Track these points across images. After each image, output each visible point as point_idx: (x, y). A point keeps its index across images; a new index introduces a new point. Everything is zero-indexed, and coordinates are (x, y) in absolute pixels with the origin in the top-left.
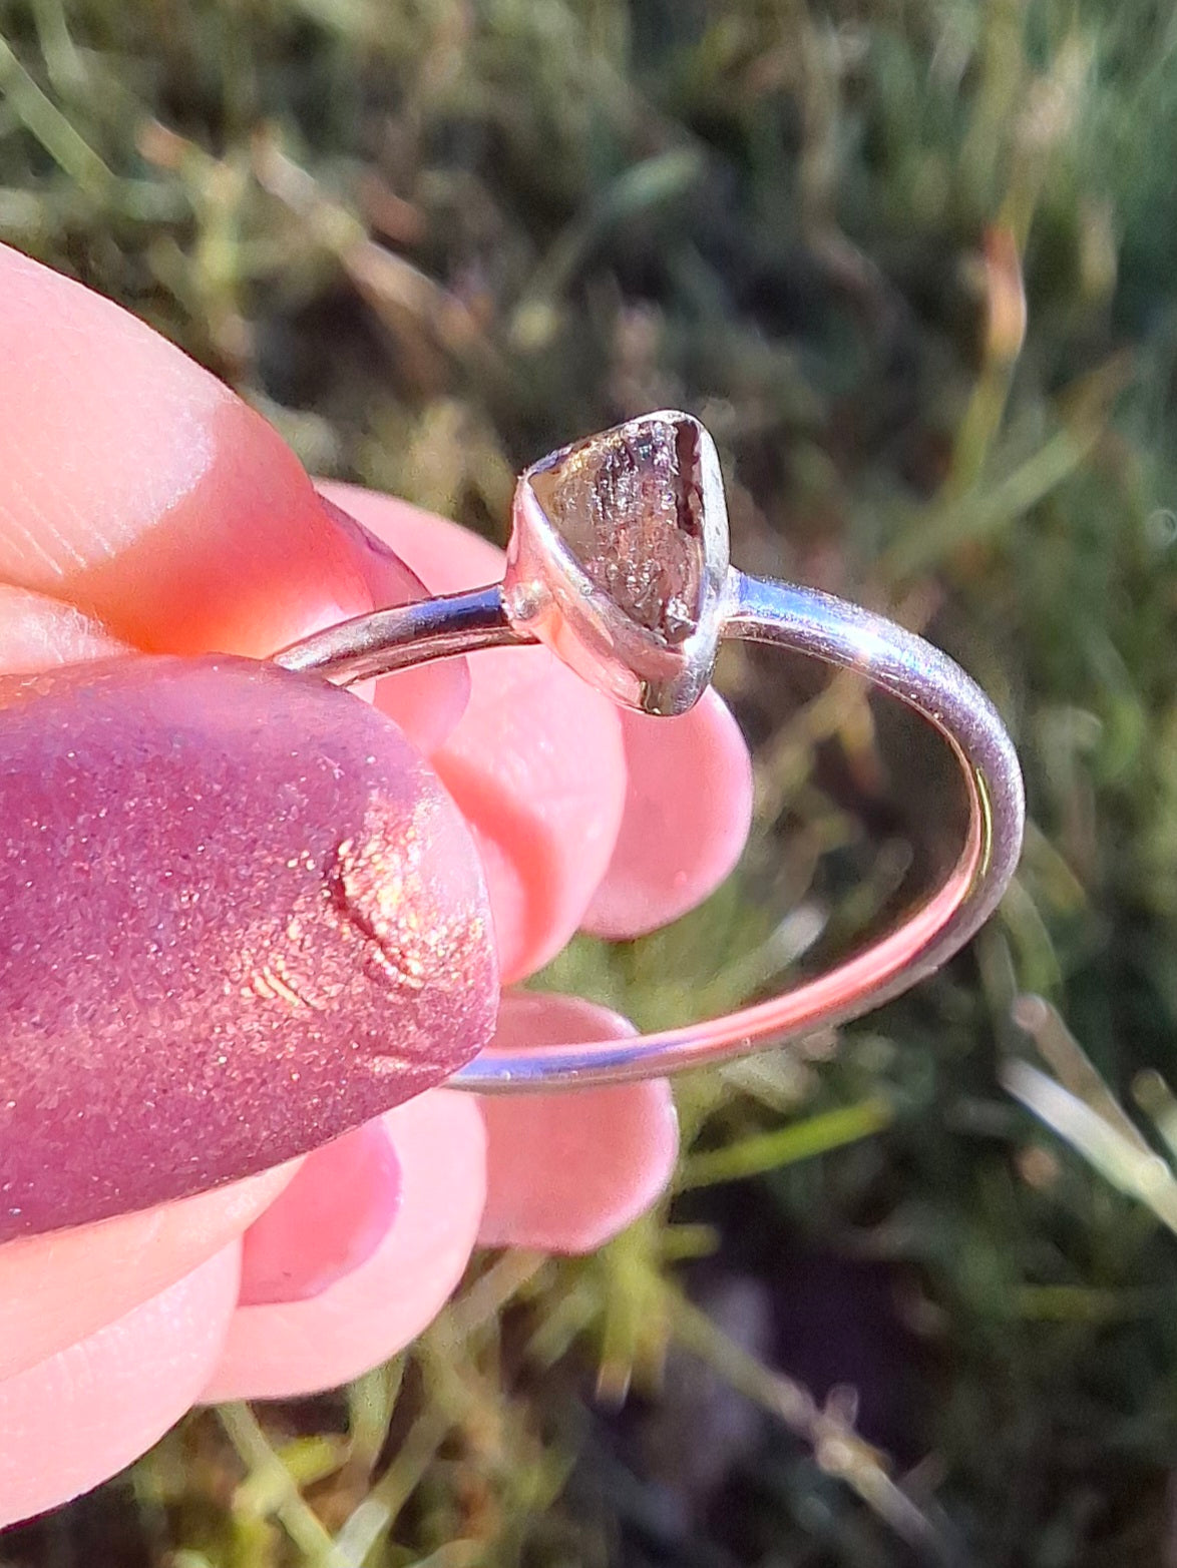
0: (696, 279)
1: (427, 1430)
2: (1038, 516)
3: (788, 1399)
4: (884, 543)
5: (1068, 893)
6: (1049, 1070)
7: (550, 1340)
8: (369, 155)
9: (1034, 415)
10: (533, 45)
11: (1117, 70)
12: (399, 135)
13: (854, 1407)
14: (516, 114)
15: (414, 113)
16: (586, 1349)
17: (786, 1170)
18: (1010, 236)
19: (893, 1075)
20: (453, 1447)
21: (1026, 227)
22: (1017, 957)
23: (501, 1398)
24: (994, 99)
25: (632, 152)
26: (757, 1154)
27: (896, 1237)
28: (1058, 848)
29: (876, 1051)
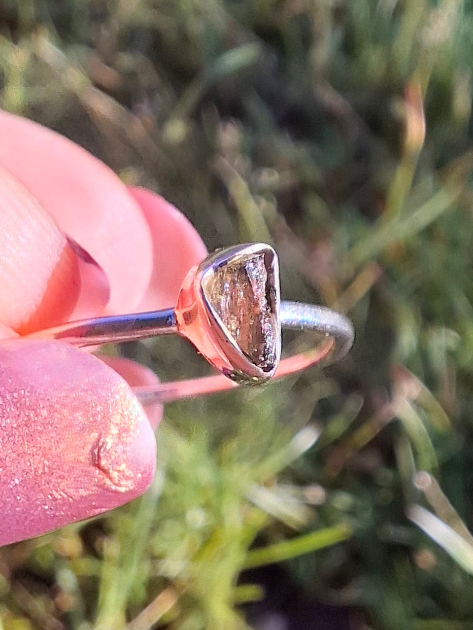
0: (256, 108)
2: (429, 232)
4: (352, 244)
5: (442, 421)
6: (431, 509)
8: (91, 45)
9: (428, 181)
12: (107, 34)
14: (166, 24)
15: (116, 24)
17: (297, 559)
18: (418, 89)
19: (352, 512)
21: (426, 86)
22: (416, 454)
24: (410, 22)
25: (226, 44)
26: (282, 551)
27: (352, 594)
28: (437, 398)
29: (343, 500)
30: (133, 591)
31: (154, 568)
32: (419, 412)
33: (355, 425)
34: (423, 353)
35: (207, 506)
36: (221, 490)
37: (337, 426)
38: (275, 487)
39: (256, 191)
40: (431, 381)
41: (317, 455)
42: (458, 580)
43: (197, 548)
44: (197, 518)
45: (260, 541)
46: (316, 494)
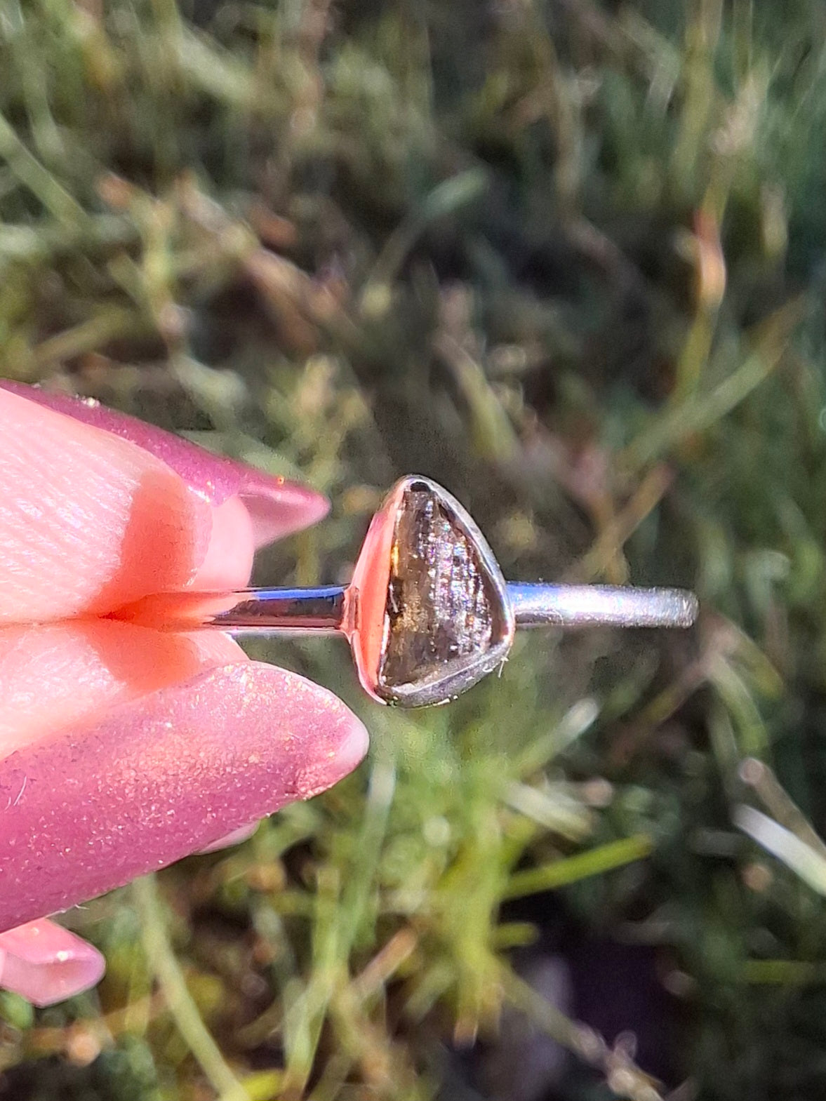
0: (486, 259)
1: (337, 1065)
2: (737, 415)
3: (588, 1042)
4: (628, 440)
5: (770, 682)
6: (764, 809)
7: (419, 1002)
8: (254, 187)
9: (731, 344)
10: (364, 101)
11: (782, 90)
12: (275, 173)
13: (634, 1047)
14: (354, 150)
15: (285, 157)
16: (445, 1007)
17: (579, 884)
18: (712, 217)
19: (652, 814)
20: (356, 1077)
21: (722, 211)
22: (736, 728)
23: (387, 1042)
24: (694, 117)
25: (436, 175)
26: (557, 873)
27: (657, 928)
28: (763, 650)
29: (638, 798)
30: (360, 936)
31: (384, 903)
32: (737, 669)
33: (649, 694)
34: (739, 587)
35: (452, 815)
36: (468, 791)
37: (624, 696)
38: (546, 785)
39: (495, 378)
40: (752, 625)
41: (598, 737)
42: (805, 904)
43: (441, 871)
44: (438, 831)
45: (526, 860)
46: (600, 791)
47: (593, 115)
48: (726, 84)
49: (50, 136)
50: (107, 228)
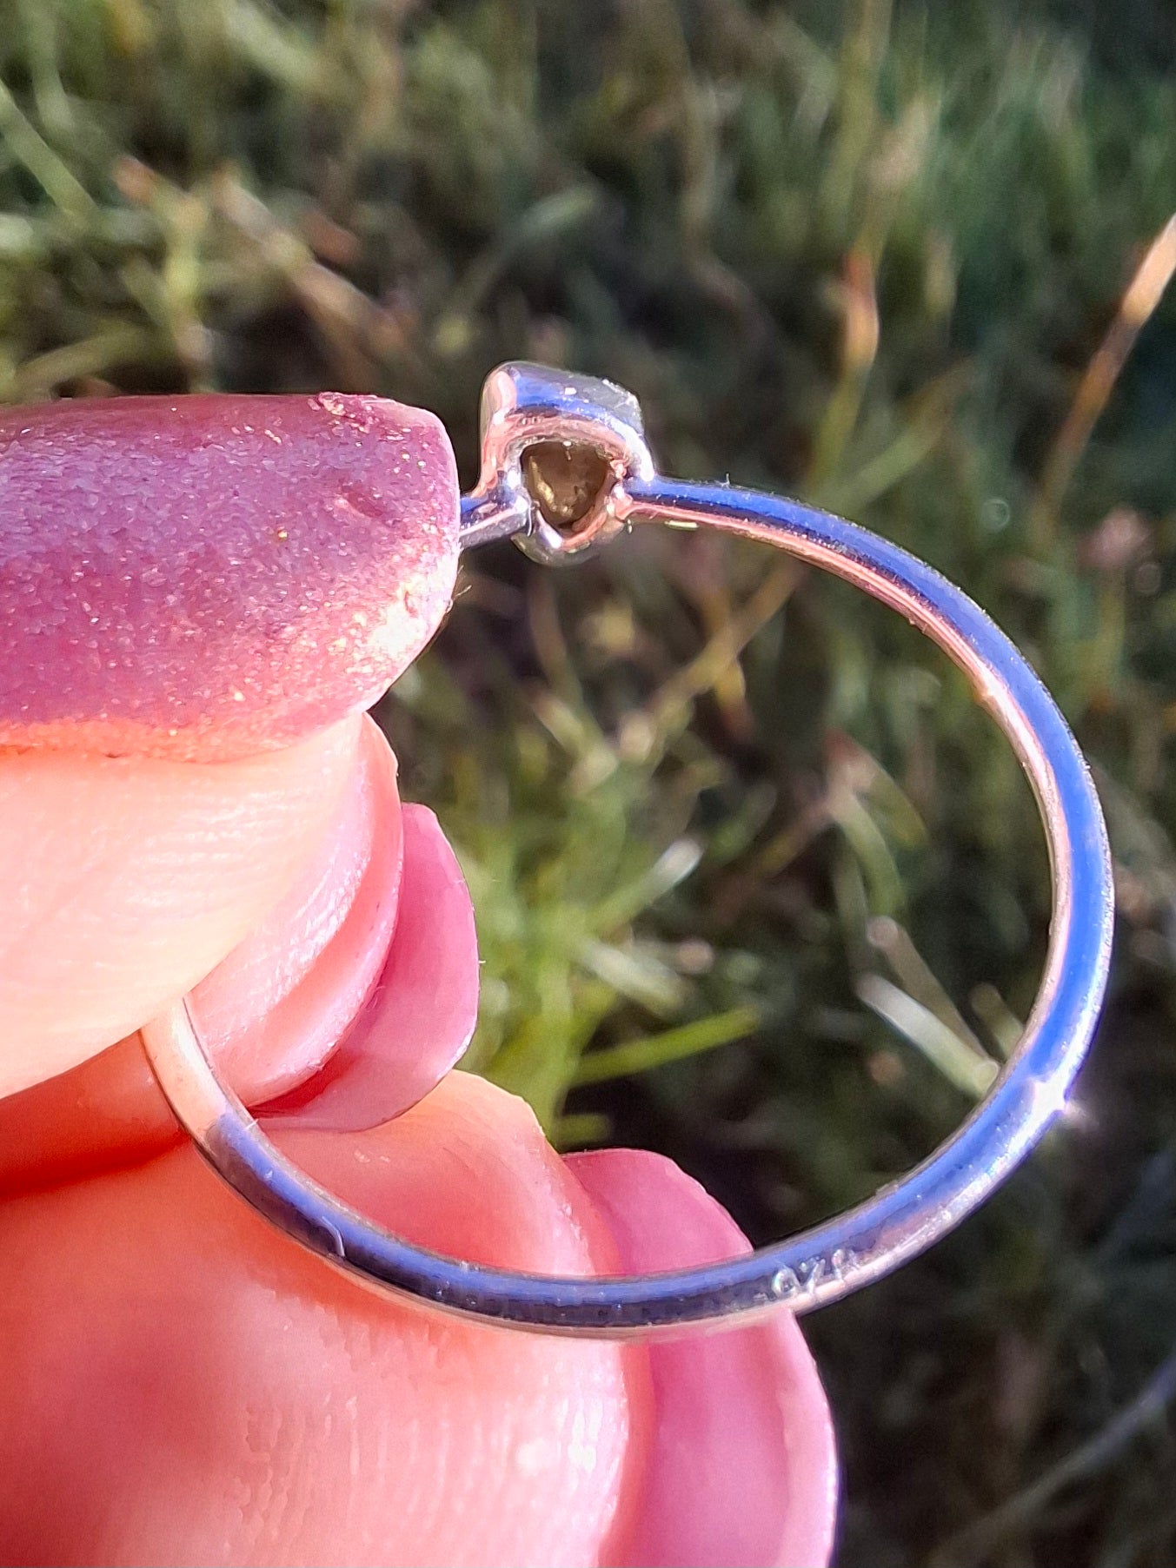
0: (589, 294)
2: (886, 504)
5: (911, 829)
6: (896, 981)
8: (310, 189)
9: (882, 417)
10: (452, 97)
11: (957, 122)
12: (338, 173)
14: (438, 155)
15: (352, 155)
17: (665, 1068)
18: (865, 262)
19: (758, 987)
21: (879, 254)
22: (868, 885)
24: (849, 148)
25: (536, 189)
26: (639, 1054)
27: (761, 1129)
28: (904, 789)
29: (744, 966)
32: (871, 811)
33: (763, 838)
34: (879, 712)
35: (513, 978)
36: (533, 947)
37: (733, 838)
38: (629, 943)
40: (892, 759)
41: (697, 888)
43: (495, 1050)
45: (601, 1038)
46: (697, 955)
47: (731, 134)
48: (889, 106)
49: (57, 107)
50: (122, 226)
